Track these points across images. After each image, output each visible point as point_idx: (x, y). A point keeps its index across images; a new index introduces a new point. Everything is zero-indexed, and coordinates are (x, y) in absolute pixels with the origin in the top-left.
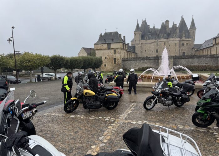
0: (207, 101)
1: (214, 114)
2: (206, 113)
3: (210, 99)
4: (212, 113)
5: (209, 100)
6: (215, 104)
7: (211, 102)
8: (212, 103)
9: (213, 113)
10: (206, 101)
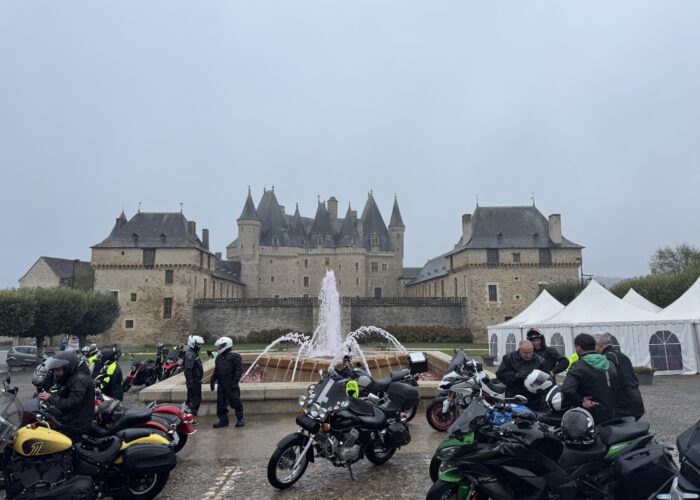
0: (465, 443)
1: (488, 482)
2: (465, 481)
3: (473, 434)
4: (480, 479)
5: (470, 439)
6: (485, 449)
7: (475, 444)
8: (480, 445)
9: (483, 482)
10: (462, 440)
